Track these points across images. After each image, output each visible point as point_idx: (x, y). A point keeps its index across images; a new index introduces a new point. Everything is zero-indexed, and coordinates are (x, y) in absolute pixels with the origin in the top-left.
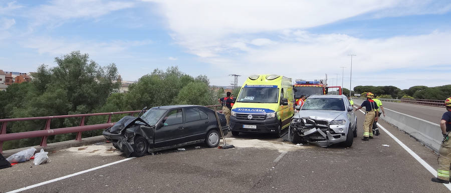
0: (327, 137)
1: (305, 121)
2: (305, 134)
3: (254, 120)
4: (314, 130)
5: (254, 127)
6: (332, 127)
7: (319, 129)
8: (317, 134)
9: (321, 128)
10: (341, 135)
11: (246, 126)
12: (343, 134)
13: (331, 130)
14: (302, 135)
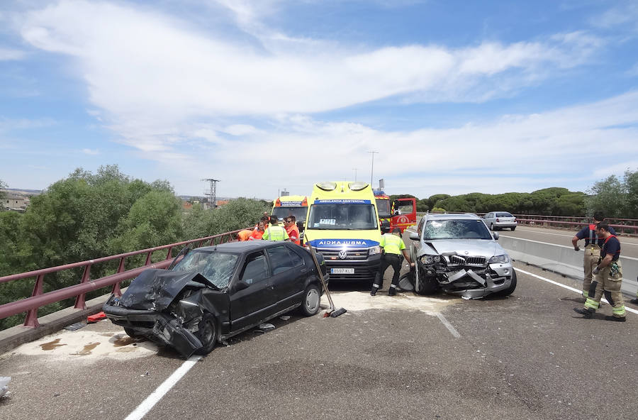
0: (486, 284)
1: (447, 259)
2: (450, 280)
3: (349, 259)
4: (462, 273)
5: (351, 271)
6: (493, 266)
7: (470, 272)
8: (467, 278)
9: (474, 269)
10: (505, 278)
11: (336, 271)
12: (508, 277)
13: (492, 272)
14: (444, 282)
